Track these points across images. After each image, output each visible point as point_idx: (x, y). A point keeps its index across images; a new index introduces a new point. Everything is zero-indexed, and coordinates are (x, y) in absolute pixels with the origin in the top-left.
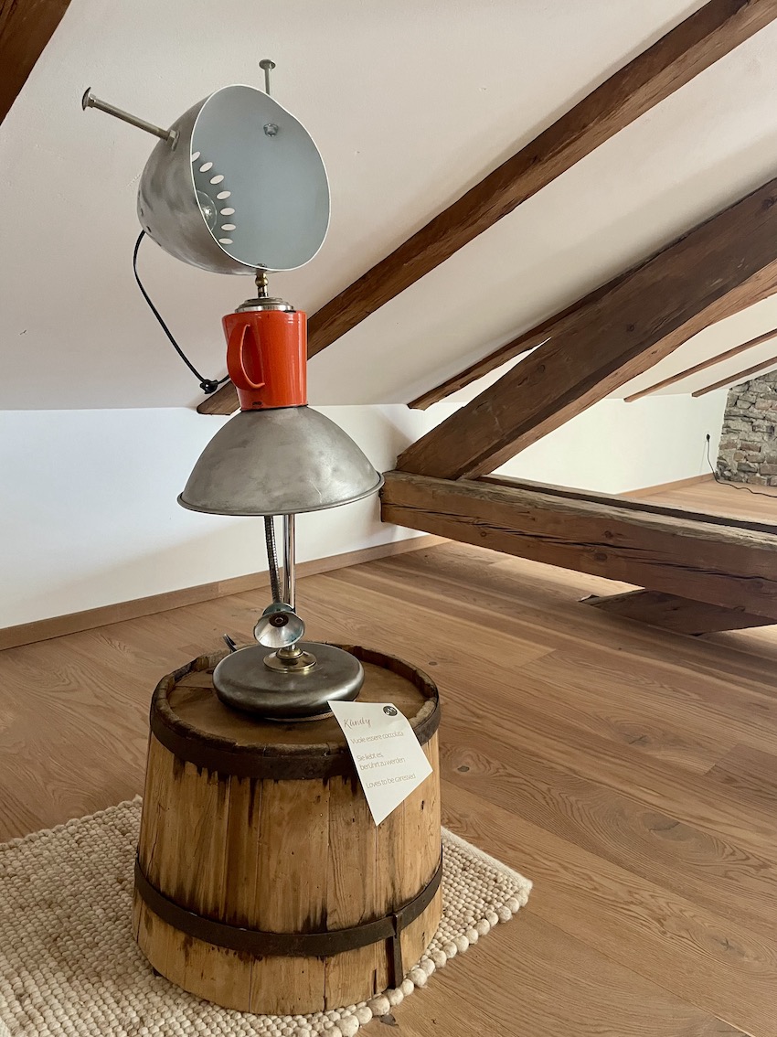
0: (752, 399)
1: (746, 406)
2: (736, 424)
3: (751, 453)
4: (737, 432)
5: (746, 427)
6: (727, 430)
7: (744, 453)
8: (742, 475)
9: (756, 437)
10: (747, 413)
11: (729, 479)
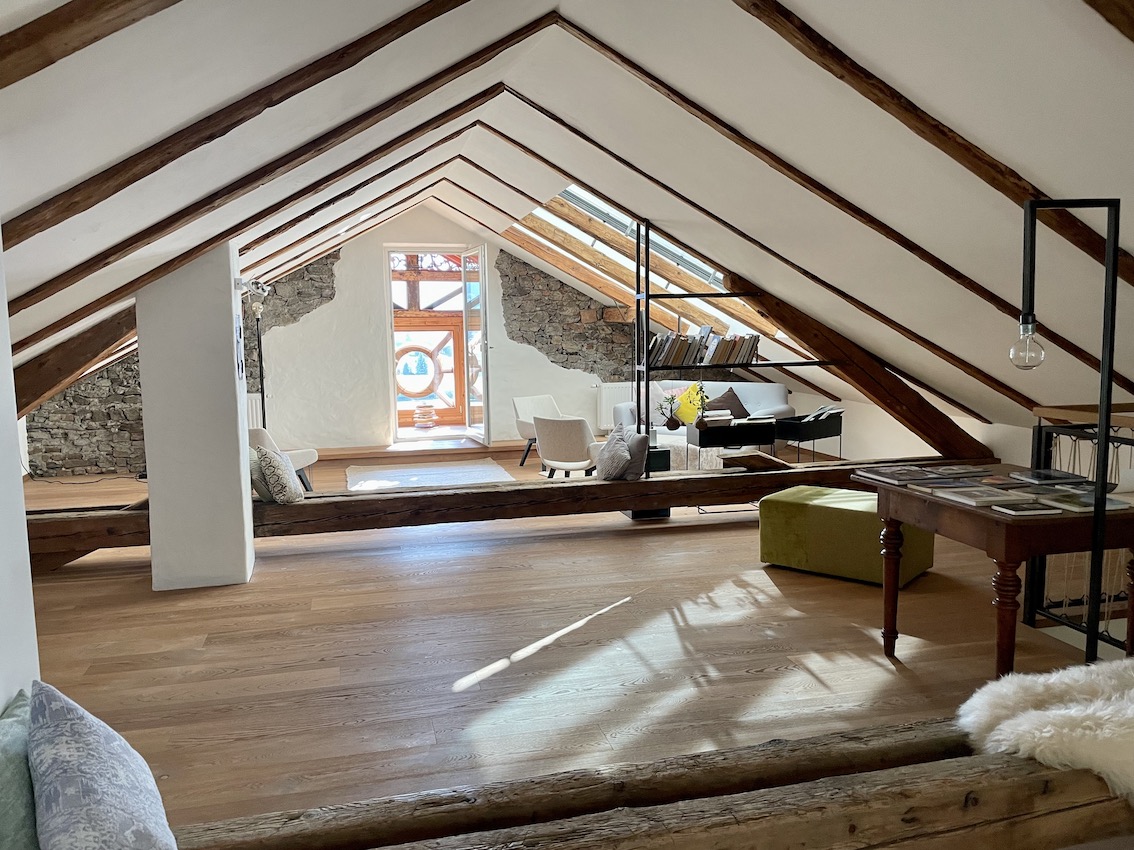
0: (46, 415)
1: (42, 420)
2: (36, 435)
3: (55, 454)
4: (39, 440)
5: (45, 436)
6: (31, 439)
7: (49, 455)
8: (51, 471)
9: (56, 443)
10: (45, 425)
11: (42, 476)
